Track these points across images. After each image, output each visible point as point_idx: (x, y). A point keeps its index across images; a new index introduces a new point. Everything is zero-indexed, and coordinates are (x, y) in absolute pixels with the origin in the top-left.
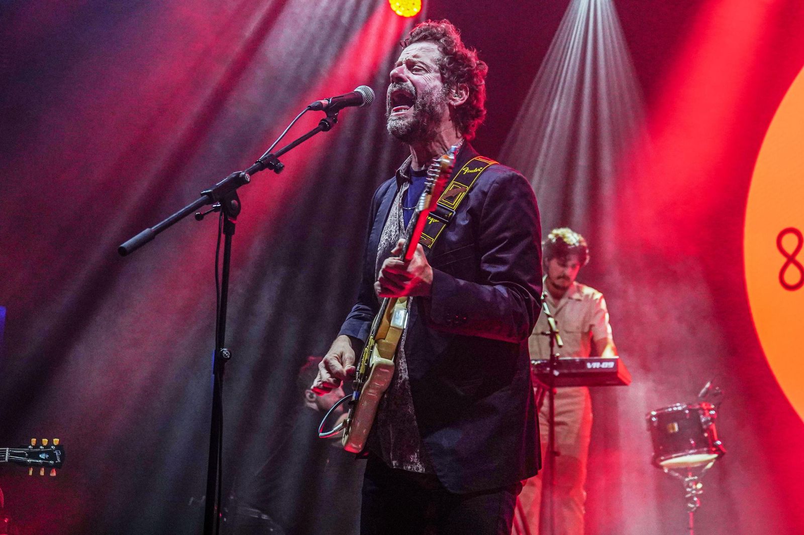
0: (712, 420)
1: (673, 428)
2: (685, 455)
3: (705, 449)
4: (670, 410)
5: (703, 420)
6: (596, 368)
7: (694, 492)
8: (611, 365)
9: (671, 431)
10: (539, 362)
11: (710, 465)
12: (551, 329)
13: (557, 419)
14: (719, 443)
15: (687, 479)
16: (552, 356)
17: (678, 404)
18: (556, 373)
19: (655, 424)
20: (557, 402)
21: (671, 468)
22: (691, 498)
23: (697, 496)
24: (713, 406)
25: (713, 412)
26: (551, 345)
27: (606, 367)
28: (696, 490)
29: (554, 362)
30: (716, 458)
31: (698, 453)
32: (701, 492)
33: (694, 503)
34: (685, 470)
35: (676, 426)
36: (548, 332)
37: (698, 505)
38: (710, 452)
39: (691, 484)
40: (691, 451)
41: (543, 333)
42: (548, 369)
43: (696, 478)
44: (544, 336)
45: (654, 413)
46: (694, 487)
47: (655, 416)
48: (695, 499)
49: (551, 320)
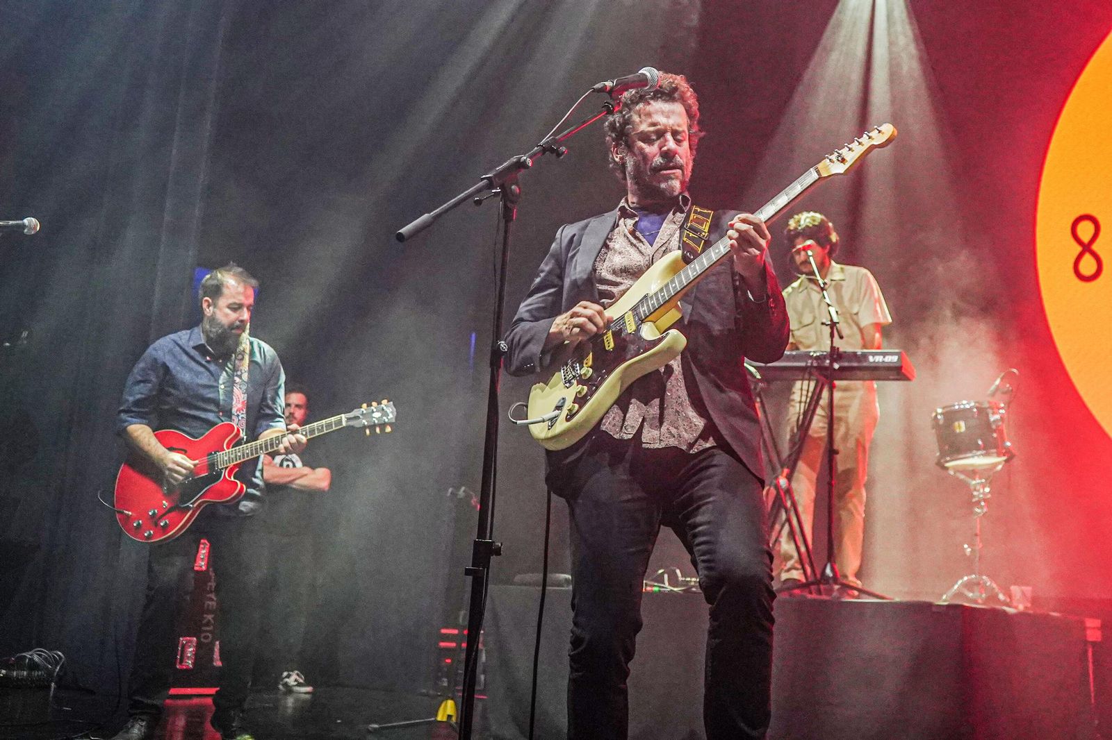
0: (1002, 419)
1: (959, 426)
2: (973, 457)
3: (995, 451)
4: (957, 407)
5: (992, 418)
6: (878, 362)
7: (981, 496)
8: (895, 359)
9: (958, 431)
10: (818, 354)
11: (999, 467)
12: (832, 320)
14: (1008, 444)
15: (974, 482)
16: (832, 348)
17: (964, 402)
18: (836, 366)
19: (941, 422)
20: (837, 395)
21: (957, 470)
22: (978, 503)
23: (985, 500)
24: (1002, 405)
25: (1002, 411)
26: (832, 335)
27: (890, 360)
28: (984, 493)
29: (835, 354)
30: (1006, 461)
31: (987, 454)
32: (989, 496)
33: (981, 507)
34: (973, 472)
35: (962, 424)
36: (829, 323)
37: (985, 510)
38: (999, 455)
39: (978, 487)
40: (979, 453)
41: (823, 324)
42: (828, 361)
43: (983, 481)
44: (824, 327)
45: (940, 411)
46: (981, 491)
47: (941, 414)
48: (983, 504)
49: (833, 310)
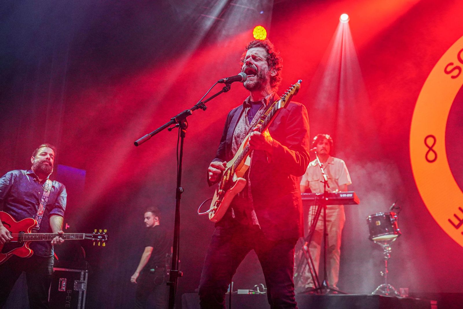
0: (396, 220)
1: (378, 223)
2: (384, 235)
3: (392, 233)
4: (377, 215)
5: (392, 220)
6: (344, 197)
7: (387, 251)
8: (351, 195)
9: (377, 225)
10: (319, 194)
11: (395, 239)
12: (325, 180)
13: (327, 219)
14: (398, 230)
15: (384, 246)
17: (380, 213)
18: (327, 199)
19: (370, 222)
21: (377, 241)
22: (386, 254)
23: (389, 253)
24: (396, 214)
25: (396, 216)
26: (325, 187)
27: (349, 196)
28: (388, 250)
29: (326, 194)
30: (397, 237)
31: (389, 234)
32: (390, 252)
33: (387, 256)
34: (383, 241)
36: (323, 181)
37: (389, 257)
38: (394, 234)
39: (386, 248)
40: (386, 234)
41: (321, 182)
42: (323, 197)
43: (388, 245)
44: (321, 183)
45: (370, 217)
46: (387, 249)
47: (370, 218)
48: (388, 254)
49: (325, 176)
